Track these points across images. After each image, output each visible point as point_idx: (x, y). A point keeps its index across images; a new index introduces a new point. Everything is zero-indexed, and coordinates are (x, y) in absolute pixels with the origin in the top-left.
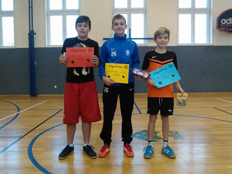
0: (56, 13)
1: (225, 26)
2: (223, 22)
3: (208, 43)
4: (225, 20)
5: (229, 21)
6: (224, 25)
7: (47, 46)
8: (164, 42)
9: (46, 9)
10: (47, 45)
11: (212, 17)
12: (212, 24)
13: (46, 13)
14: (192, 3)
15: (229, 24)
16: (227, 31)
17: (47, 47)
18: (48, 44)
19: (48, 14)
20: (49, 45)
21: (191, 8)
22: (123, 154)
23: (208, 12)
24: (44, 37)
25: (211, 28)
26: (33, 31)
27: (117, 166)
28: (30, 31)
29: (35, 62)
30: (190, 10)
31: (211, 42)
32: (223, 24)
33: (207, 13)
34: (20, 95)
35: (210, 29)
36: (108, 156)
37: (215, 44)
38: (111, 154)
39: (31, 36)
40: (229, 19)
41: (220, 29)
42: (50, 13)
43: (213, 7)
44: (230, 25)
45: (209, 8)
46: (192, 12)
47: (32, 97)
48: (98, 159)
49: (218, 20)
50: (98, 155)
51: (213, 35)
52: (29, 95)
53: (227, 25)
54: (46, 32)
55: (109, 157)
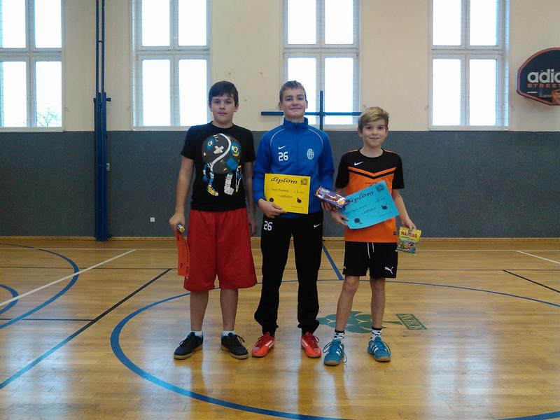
0: (156, 53)
1: (537, 87)
2: (533, 77)
3: (499, 125)
4: (536, 74)
5: (545, 78)
6: (534, 86)
7: (134, 128)
8: (378, 136)
9: (134, 46)
10: (135, 126)
11: (507, 67)
12: (507, 83)
13: (134, 54)
14: (462, 36)
15: (545, 84)
16: (542, 98)
17: (134, 130)
18: (138, 122)
19: (137, 56)
20: (140, 125)
21: (459, 44)
22: (300, 353)
23: (498, 54)
24: (130, 108)
25: (507, 91)
26: (105, 94)
27: (288, 371)
28: (98, 94)
29: (108, 164)
30: (458, 50)
31: (506, 124)
32: (533, 84)
33: (497, 56)
34: (72, 237)
35: (503, 93)
36: (270, 354)
37: (515, 129)
38: (277, 352)
39: (101, 105)
40: (546, 71)
41: (524, 94)
42: (143, 55)
43: (510, 44)
44: (548, 86)
45: (500, 48)
46: (463, 54)
47: (100, 243)
48: (250, 359)
49: (521, 74)
50: (250, 353)
51: (511, 106)
52: (93, 238)
53: (540, 85)
54: (134, 96)
55: (272, 358)
